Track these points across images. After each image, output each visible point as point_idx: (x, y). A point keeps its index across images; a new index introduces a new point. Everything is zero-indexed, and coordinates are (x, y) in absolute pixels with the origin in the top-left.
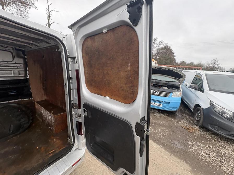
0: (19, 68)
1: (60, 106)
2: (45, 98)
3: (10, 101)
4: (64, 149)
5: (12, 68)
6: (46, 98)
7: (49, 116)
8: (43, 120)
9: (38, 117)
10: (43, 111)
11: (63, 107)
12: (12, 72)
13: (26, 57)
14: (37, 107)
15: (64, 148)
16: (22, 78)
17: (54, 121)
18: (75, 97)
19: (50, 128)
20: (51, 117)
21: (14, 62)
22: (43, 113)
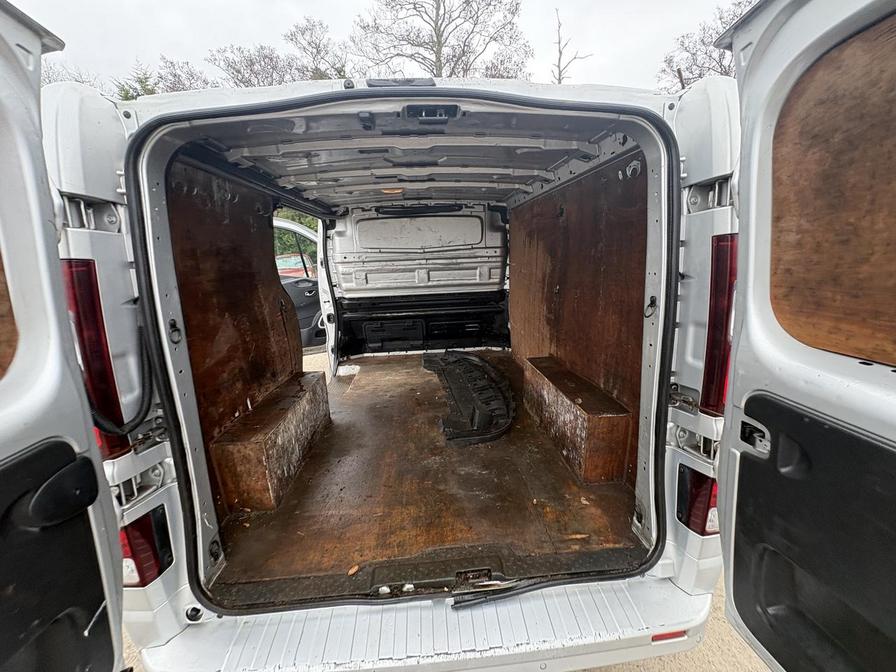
0: (490, 259)
1: (602, 386)
2: (552, 352)
3: (467, 349)
4: (616, 549)
5: (479, 260)
6: (553, 350)
7: (567, 413)
8: (541, 421)
9: (527, 406)
10: (549, 392)
11: (615, 392)
12: (478, 271)
13: (507, 226)
14: (528, 374)
15: (617, 546)
16: (495, 288)
17: (584, 435)
18: (689, 359)
19: (565, 453)
20: (576, 418)
21: (482, 245)
22: (546, 397)
